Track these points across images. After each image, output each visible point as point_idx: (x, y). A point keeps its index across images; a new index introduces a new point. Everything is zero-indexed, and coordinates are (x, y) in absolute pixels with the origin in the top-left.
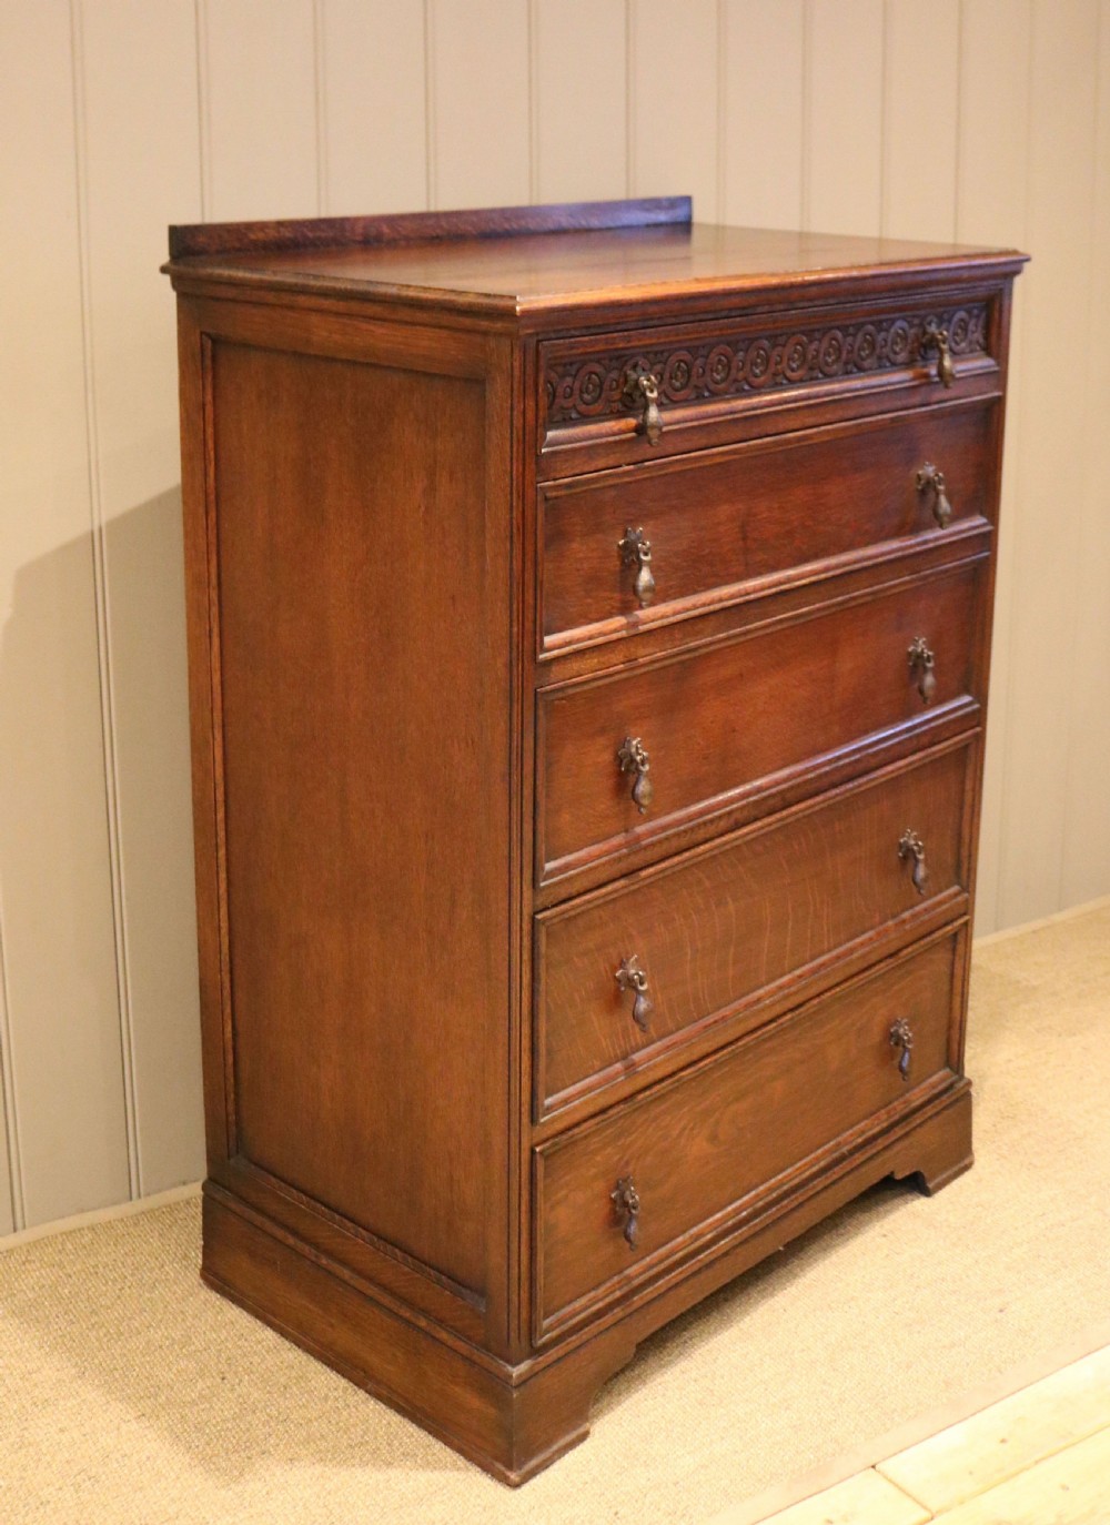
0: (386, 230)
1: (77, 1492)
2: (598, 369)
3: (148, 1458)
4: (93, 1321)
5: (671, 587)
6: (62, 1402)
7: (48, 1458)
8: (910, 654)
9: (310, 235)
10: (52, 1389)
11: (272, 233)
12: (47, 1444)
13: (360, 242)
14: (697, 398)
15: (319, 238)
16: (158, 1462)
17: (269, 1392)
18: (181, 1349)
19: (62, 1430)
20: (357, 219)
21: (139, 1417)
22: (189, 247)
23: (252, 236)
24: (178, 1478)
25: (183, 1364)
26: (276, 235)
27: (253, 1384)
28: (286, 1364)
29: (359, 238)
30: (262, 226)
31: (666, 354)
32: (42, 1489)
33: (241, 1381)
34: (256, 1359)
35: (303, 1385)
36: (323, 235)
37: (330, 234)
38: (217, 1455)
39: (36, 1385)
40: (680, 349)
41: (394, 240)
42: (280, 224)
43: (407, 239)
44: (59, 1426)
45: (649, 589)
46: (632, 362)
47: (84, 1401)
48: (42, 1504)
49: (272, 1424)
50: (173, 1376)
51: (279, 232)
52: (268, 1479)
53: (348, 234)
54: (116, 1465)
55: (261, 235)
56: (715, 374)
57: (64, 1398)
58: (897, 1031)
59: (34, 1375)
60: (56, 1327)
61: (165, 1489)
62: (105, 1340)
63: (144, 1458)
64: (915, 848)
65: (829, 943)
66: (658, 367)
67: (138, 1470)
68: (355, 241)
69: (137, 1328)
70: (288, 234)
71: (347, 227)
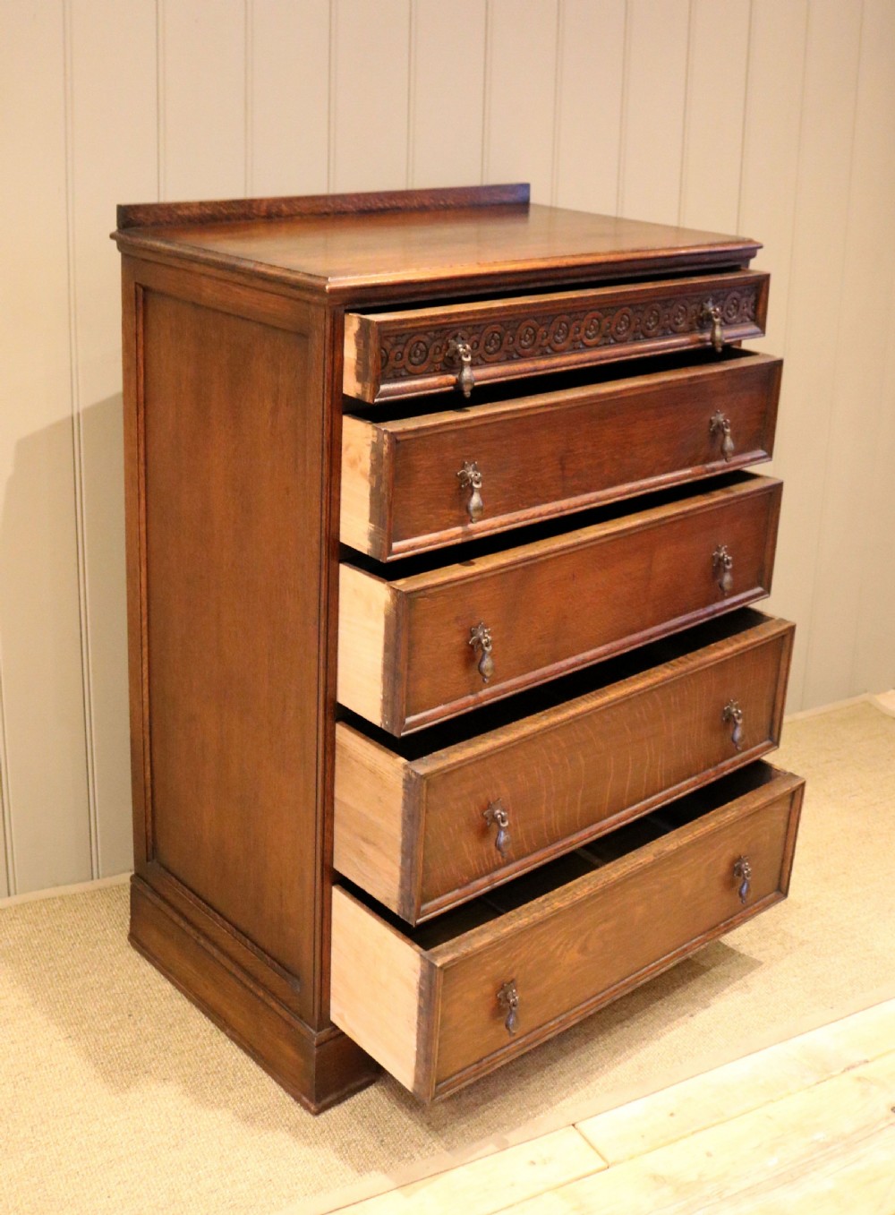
0: (284, 207)
2: (426, 339)
3: (67, 1068)
5: (500, 506)
8: (713, 557)
9: (225, 212)
10: (12, 1012)
11: (196, 211)
13: (263, 217)
14: (508, 359)
15: (233, 214)
17: (159, 1028)
18: (105, 991)
19: (12, 1043)
20: (261, 201)
21: (67, 1038)
22: (131, 220)
23: (180, 212)
24: (85, 1085)
25: (105, 1002)
26: (199, 213)
27: (150, 1021)
28: (175, 1009)
29: (263, 214)
30: (188, 206)
31: (482, 327)
33: (142, 1018)
34: (156, 1004)
35: (183, 1025)
36: (234, 211)
37: (242, 211)
38: (114, 1071)
40: (493, 323)
41: (292, 215)
42: (201, 204)
43: (301, 215)
44: (12, 1039)
45: (478, 509)
46: (454, 333)
47: (33, 1023)
50: (96, 1010)
51: (200, 209)
52: (145, 1091)
53: (255, 211)
54: (44, 1071)
55: (186, 212)
56: (523, 342)
62: (55, 980)
63: (64, 1068)
66: (475, 337)
68: (258, 216)
70: (208, 212)
71: (254, 206)
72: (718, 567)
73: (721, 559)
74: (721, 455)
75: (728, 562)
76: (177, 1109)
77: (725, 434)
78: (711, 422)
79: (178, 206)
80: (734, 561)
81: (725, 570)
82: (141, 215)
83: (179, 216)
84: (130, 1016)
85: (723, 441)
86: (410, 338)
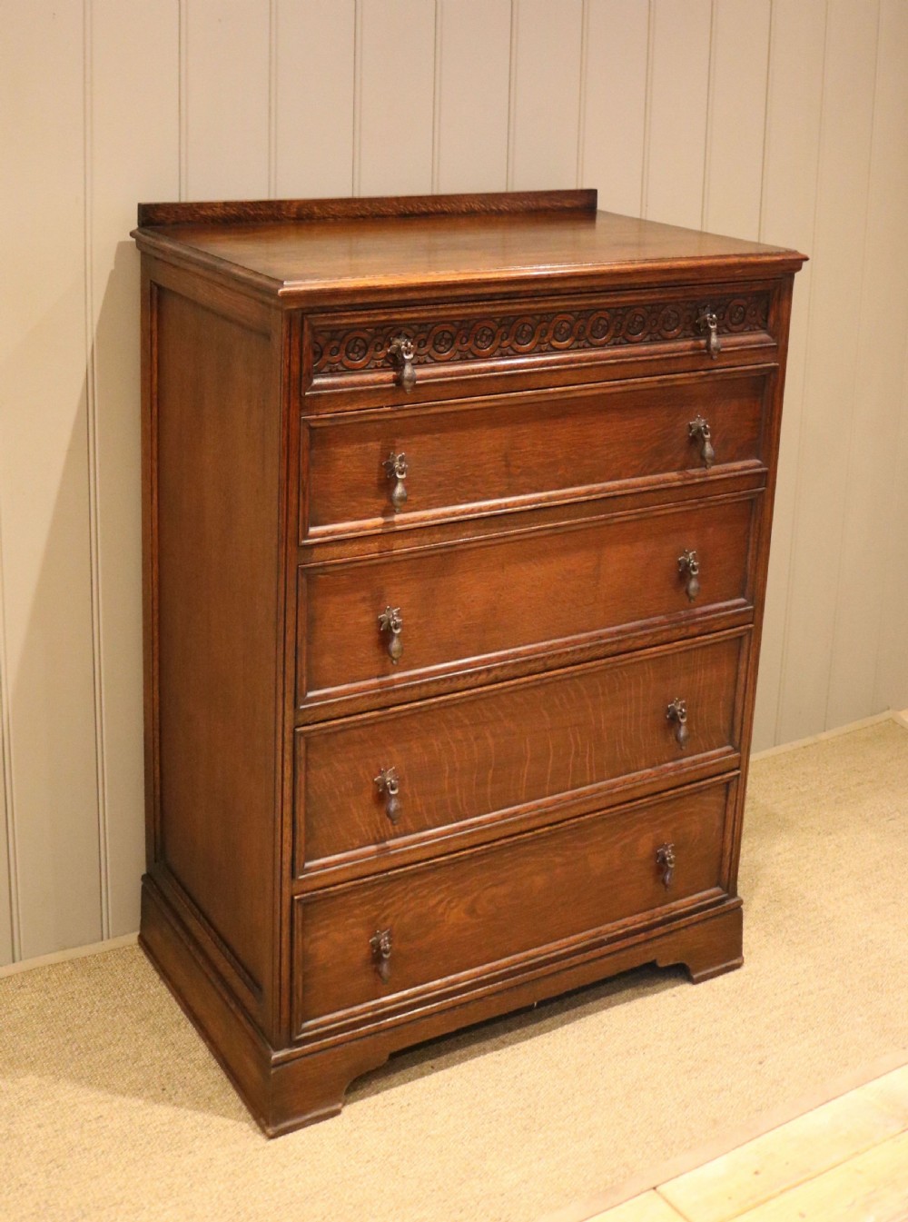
0: (316, 210)
1: (48, 1177)
3: (103, 1152)
6: (41, 1102)
7: (28, 1148)
8: (681, 562)
9: (251, 212)
10: (34, 1092)
11: (219, 213)
12: (28, 1137)
13: (292, 219)
14: (461, 358)
15: (259, 215)
16: (111, 1156)
17: (197, 1103)
18: (133, 1064)
19: (40, 1126)
20: (291, 202)
21: (98, 1118)
22: (152, 219)
23: (203, 212)
24: (124, 1170)
25: (133, 1076)
26: (223, 214)
27: (185, 1095)
29: (292, 216)
30: (212, 205)
32: (22, 1174)
33: (176, 1092)
34: (189, 1075)
36: (262, 212)
37: (269, 212)
38: (155, 1152)
41: (324, 218)
42: (226, 204)
43: (334, 217)
44: (38, 1122)
47: (58, 1102)
49: (199, 1129)
51: (225, 210)
53: (284, 213)
54: (78, 1157)
55: (210, 213)
57: (42, 1099)
58: (663, 852)
63: (100, 1152)
64: (679, 713)
67: (95, 1162)
68: (289, 218)
70: (233, 212)
71: (283, 209)
72: (684, 572)
73: (685, 564)
74: (702, 462)
75: (694, 568)
76: (230, 1191)
77: (704, 440)
78: (690, 427)
79: (201, 205)
80: (699, 567)
81: (690, 575)
82: (161, 214)
83: (202, 216)
84: (164, 1090)
85: (703, 448)
86: (347, 334)
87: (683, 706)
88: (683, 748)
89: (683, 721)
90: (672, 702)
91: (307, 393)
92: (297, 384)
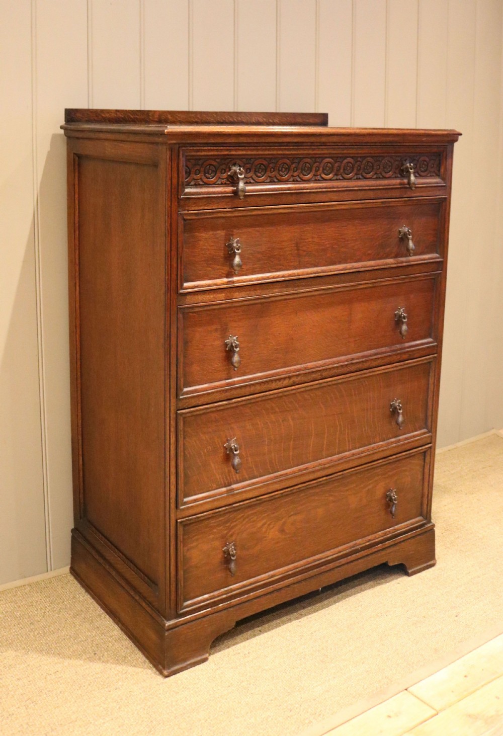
1: (27, 709)
3: (61, 692)
4: (31, 627)
6: (18, 666)
7: (12, 692)
8: (396, 315)
9: (132, 116)
10: (13, 660)
11: (113, 115)
12: (12, 686)
16: (66, 694)
17: (117, 660)
19: (18, 679)
20: (155, 112)
21: (56, 672)
22: (73, 118)
23: (103, 115)
24: (76, 702)
25: (75, 647)
26: (115, 116)
27: (109, 656)
28: (124, 647)
29: (156, 120)
30: (108, 111)
32: (10, 708)
33: (103, 655)
34: (110, 645)
36: (137, 116)
37: (142, 117)
38: (94, 690)
39: (5, 658)
42: (117, 111)
44: (17, 677)
46: (233, 162)
47: (29, 665)
48: (10, 715)
49: (120, 675)
50: (71, 653)
51: (116, 114)
53: (150, 118)
54: (45, 696)
55: (107, 115)
56: (280, 172)
57: (19, 664)
58: (390, 494)
59: (4, 653)
60: (14, 631)
61: (70, 707)
62: (38, 636)
63: (59, 692)
64: (398, 407)
65: (349, 446)
67: (56, 698)
68: (153, 121)
69: (52, 631)
70: (121, 116)
71: (150, 115)
72: (399, 322)
73: (400, 316)
74: (408, 252)
75: (404, 318)
77: (408, 239)
78: (400, 232)
79: (102, 111)
80: (408, 317)
81: (403, 323)
82: (78, 115)
83: (103, 117)
84: (95, 654)
85: (408, 244)
86: (205, 162)
87: (400, 403)
88: (401, 428)
89: (401, 412)
90: (393, 401)
91: (182, 197)
92: (176, 190)
